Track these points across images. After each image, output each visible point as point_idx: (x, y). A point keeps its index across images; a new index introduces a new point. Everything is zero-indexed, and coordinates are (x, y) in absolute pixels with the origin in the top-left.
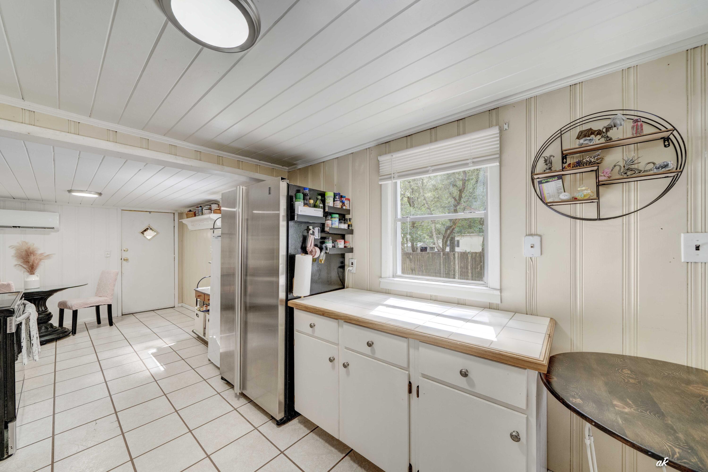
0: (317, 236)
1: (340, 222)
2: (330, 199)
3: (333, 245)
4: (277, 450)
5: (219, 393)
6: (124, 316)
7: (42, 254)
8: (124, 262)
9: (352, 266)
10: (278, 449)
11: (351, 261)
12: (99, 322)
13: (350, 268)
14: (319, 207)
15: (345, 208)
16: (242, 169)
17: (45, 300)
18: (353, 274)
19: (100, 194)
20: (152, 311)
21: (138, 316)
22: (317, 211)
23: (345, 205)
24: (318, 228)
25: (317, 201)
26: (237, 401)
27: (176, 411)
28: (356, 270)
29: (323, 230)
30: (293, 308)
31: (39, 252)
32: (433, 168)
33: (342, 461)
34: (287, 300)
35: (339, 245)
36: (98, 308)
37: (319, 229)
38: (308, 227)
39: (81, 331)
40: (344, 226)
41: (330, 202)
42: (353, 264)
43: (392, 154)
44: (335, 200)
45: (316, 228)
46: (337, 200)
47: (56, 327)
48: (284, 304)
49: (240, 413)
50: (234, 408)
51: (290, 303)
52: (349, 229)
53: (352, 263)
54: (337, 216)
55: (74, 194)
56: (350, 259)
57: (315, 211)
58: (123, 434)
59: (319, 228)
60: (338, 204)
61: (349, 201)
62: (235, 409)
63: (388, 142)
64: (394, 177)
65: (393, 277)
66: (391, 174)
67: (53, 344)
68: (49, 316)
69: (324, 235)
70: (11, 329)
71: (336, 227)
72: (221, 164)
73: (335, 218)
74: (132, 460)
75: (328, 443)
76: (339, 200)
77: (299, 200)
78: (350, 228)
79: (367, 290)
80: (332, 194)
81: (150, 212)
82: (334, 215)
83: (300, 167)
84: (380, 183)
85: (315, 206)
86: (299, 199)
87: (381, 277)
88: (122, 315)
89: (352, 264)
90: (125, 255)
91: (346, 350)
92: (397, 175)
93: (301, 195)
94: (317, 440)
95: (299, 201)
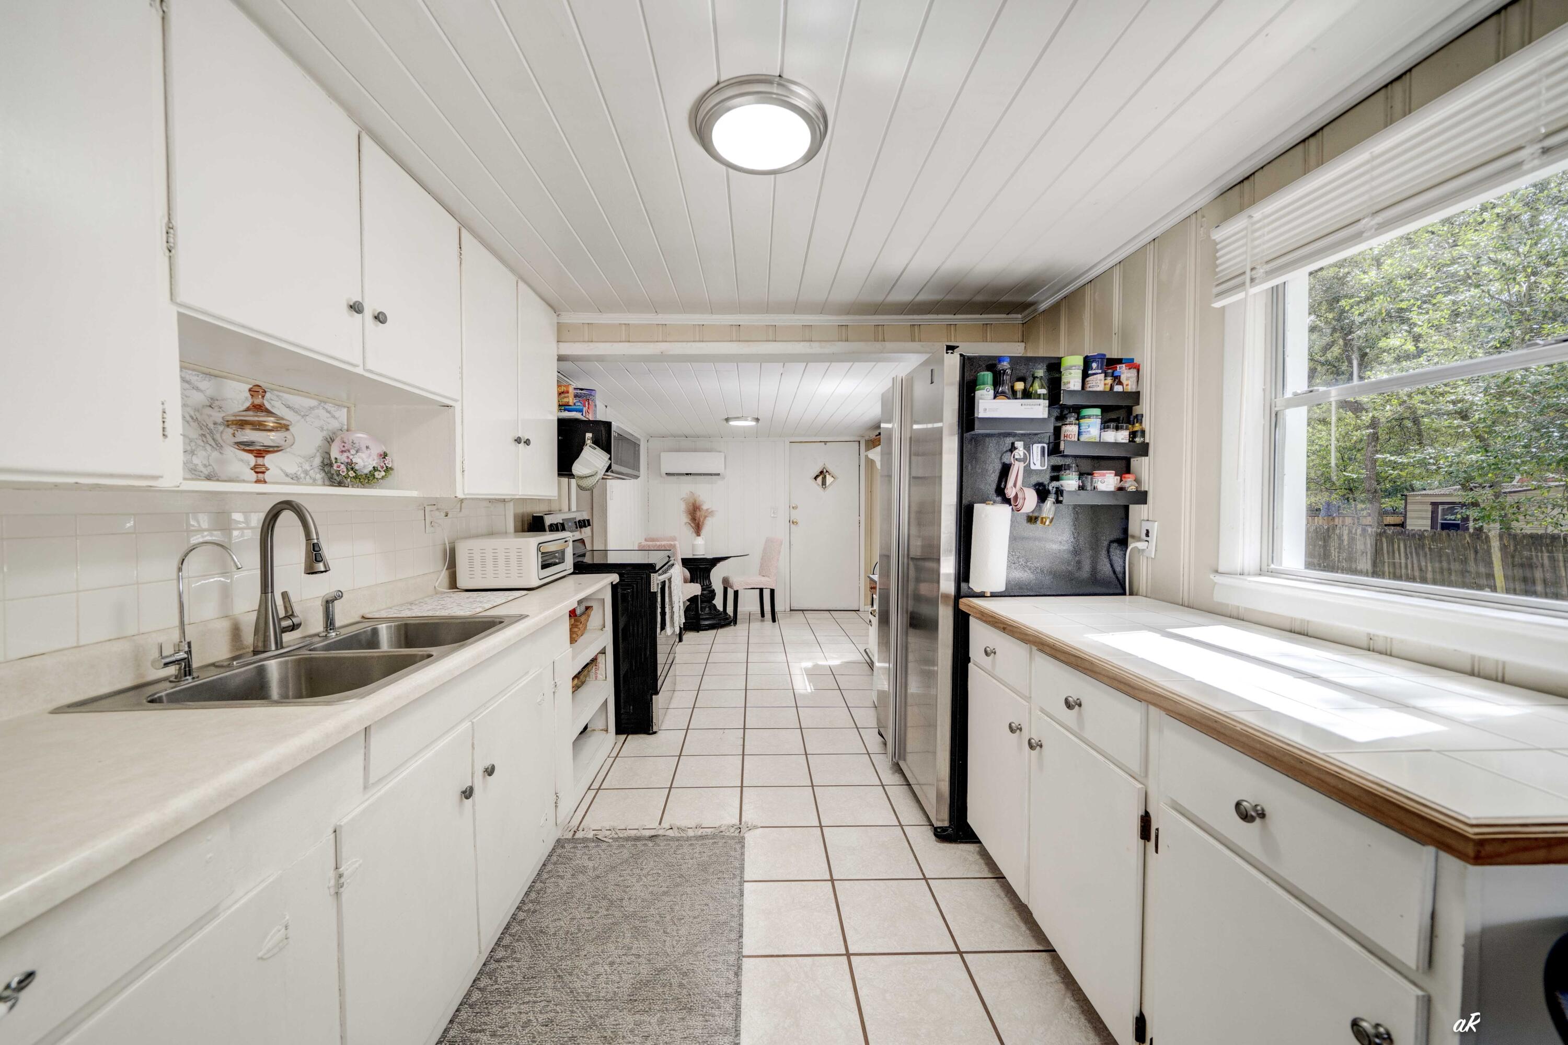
0: (1038, 463)
1: (1105, 425)
2: (1070, 374)
3: (1081, 484)
4: (919, 871)
5: (868, 754)
6: (792, 612)
7: (707, 510)
8: (792, 526)
9: (1147, 539)
10: (922, 870)
11: (1146, 526)
12: (763, 615)
13: (1141, 545)
14: (1039, 397)
15: (1122, 390)
16: (920, 341)
17: (709, 571)
18: (1150, 560)
19: (757, 420)
20: (827, 614)
21: (808, 614)
22: (1028, 407)
23: (1120, 383)
24: (1040, 445)
25: (1033, 382)
26: (890, 776)
27: (806, 754)
28: (1156, 550)
29: (1054, 449)
30: (968, 615)
31: (705, 507)
32: (1379, 219)
33: (1031, 953)
34: (958, 595)
35: (1099, 483)
36: (761, 590)
37: (1043, 448)
38: (1013, 444)
39: (742, 623)
40: (1122, 436)
41: (1072, 380)
42: (1150, 535)
43: (1250, 211)
44: (1090, 372)
45: (1035, 446)
46: (1094, 372)
47: (719, 611)
48: (952, 603)
49: (886, 794)
50: (882, 783)
51: (964, 603)
52: (1135, 442)
53: (1148, 532)
54: (1098, 411)
55: (732, 423)
56: (1143, 522)
57: (1023, 407)
58: (743, 755)
59: (1046, 446)
60: (1099, 382)
61: (1134, 372)
62: (883, 786)
63: (1247, 178)
64: (1252, 280)
65: (1261, 573)
66: (1244, 273)
67: (713, 632)
68: (712, 594)
69: (1057, 461)
70: (655, 588)
71: (1093, 440)
72: (880, 338)
73: (1089, 417)
74: (742, 787)
75: (1017, 911)
76: (1100, 371)
77: (982, 387)
78: (1138, 440)
79: (1182, 605)
80: (1079, 361)
81: (825, 442)
82: (1086, 412)
83: (1043, 306)
84: (1217, 305)
85: (1027, 395)
86: (984, 384)
87: (1217, 571)
88: (791, 610)
89: (1147, 535)
90: (795, 515)
91: (1040, 713)
92: (1262, 271)
93: (988, 376)
94: (998, 896)
95: (983, 389)
